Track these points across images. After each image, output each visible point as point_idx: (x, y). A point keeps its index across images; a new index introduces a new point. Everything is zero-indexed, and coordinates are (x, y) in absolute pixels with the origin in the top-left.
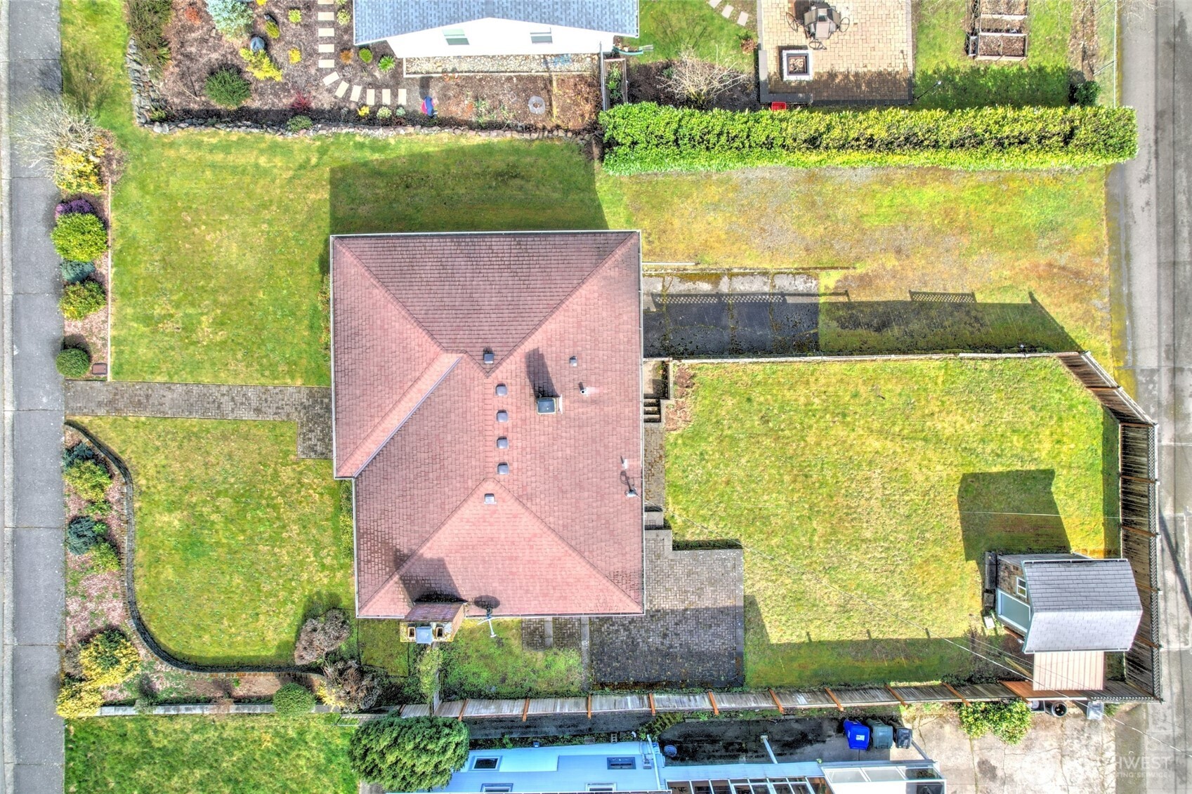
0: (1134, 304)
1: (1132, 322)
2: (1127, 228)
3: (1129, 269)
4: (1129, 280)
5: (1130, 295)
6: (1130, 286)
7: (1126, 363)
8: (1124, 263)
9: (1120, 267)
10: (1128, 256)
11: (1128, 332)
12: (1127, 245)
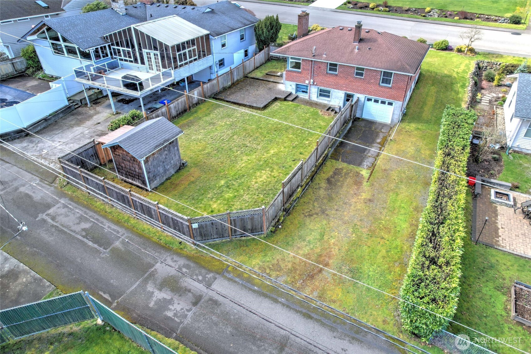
0: (267, 299)
1: (254, 291)
2: (332, 329)
3: (297, 311)
4: (288, 307)
5: (276, 301)
6: (283, 305)
7: (229, 272)
8: (304, 311)
9: (302, 306)
10: (308, 317)
11: (249, 285)
12: (317, 320)
